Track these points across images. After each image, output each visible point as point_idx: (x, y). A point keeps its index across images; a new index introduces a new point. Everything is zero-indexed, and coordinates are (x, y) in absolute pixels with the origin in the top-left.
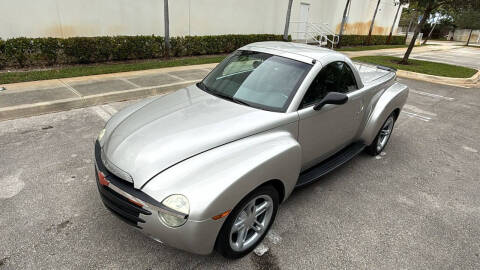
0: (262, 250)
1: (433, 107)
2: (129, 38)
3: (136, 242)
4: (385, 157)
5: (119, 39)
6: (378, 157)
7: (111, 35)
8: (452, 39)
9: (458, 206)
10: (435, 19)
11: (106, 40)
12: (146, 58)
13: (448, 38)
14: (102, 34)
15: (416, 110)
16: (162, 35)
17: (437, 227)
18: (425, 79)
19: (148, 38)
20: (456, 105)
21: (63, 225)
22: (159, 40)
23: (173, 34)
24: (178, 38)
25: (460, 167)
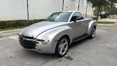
0: (66, 56)
1: (106, 30)
2: (17, 21)
3: (32, 58)
4: (95, 39)
5: (14, 21)
6: (93, 39)
7: (11, 20)
8: (109, 18)
9: (114, 45)
10: (103, 13)
11: (10, 21)
12: (22, 26)
13: (108, 18)
14: (9, 20)
15: (101, 30)
16: (27, 19)
17: (109, 48)
18: (103, 25)
19: (23, 20)
20: (112, 29)
21: (10, 57)
22: (26, 21)
23: (30, 19)
24: (32, 20)
25: (114, 39)
